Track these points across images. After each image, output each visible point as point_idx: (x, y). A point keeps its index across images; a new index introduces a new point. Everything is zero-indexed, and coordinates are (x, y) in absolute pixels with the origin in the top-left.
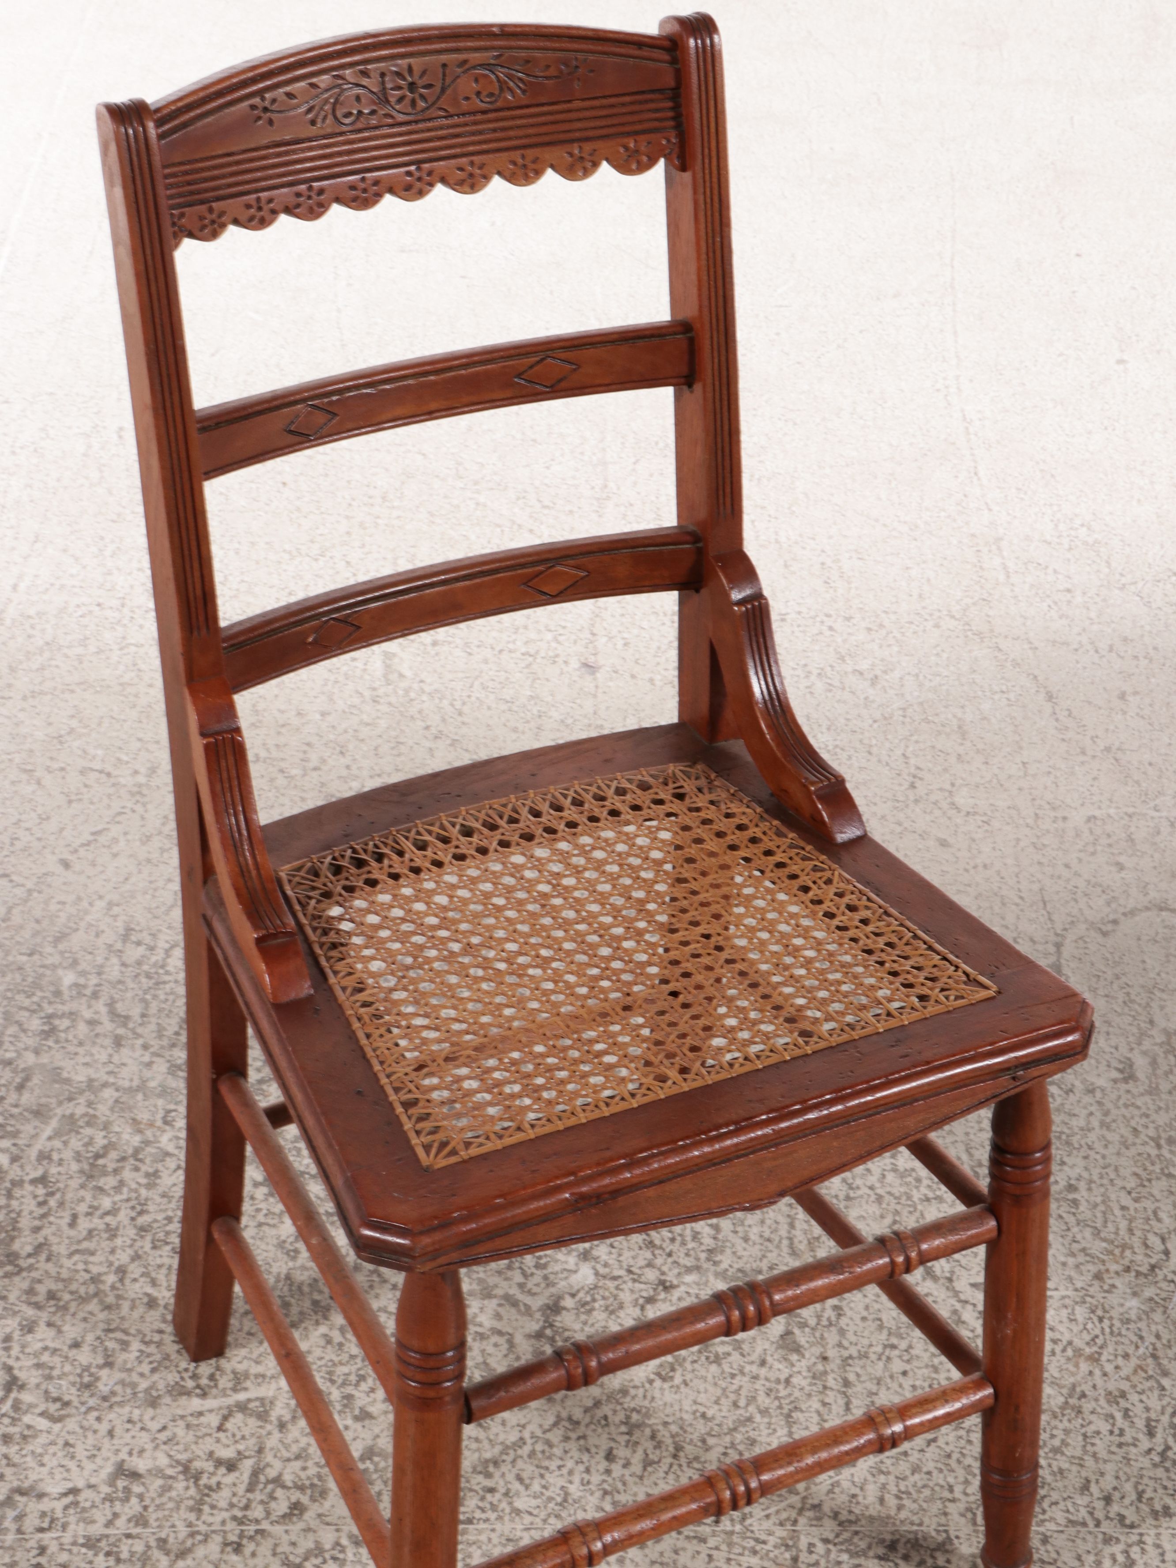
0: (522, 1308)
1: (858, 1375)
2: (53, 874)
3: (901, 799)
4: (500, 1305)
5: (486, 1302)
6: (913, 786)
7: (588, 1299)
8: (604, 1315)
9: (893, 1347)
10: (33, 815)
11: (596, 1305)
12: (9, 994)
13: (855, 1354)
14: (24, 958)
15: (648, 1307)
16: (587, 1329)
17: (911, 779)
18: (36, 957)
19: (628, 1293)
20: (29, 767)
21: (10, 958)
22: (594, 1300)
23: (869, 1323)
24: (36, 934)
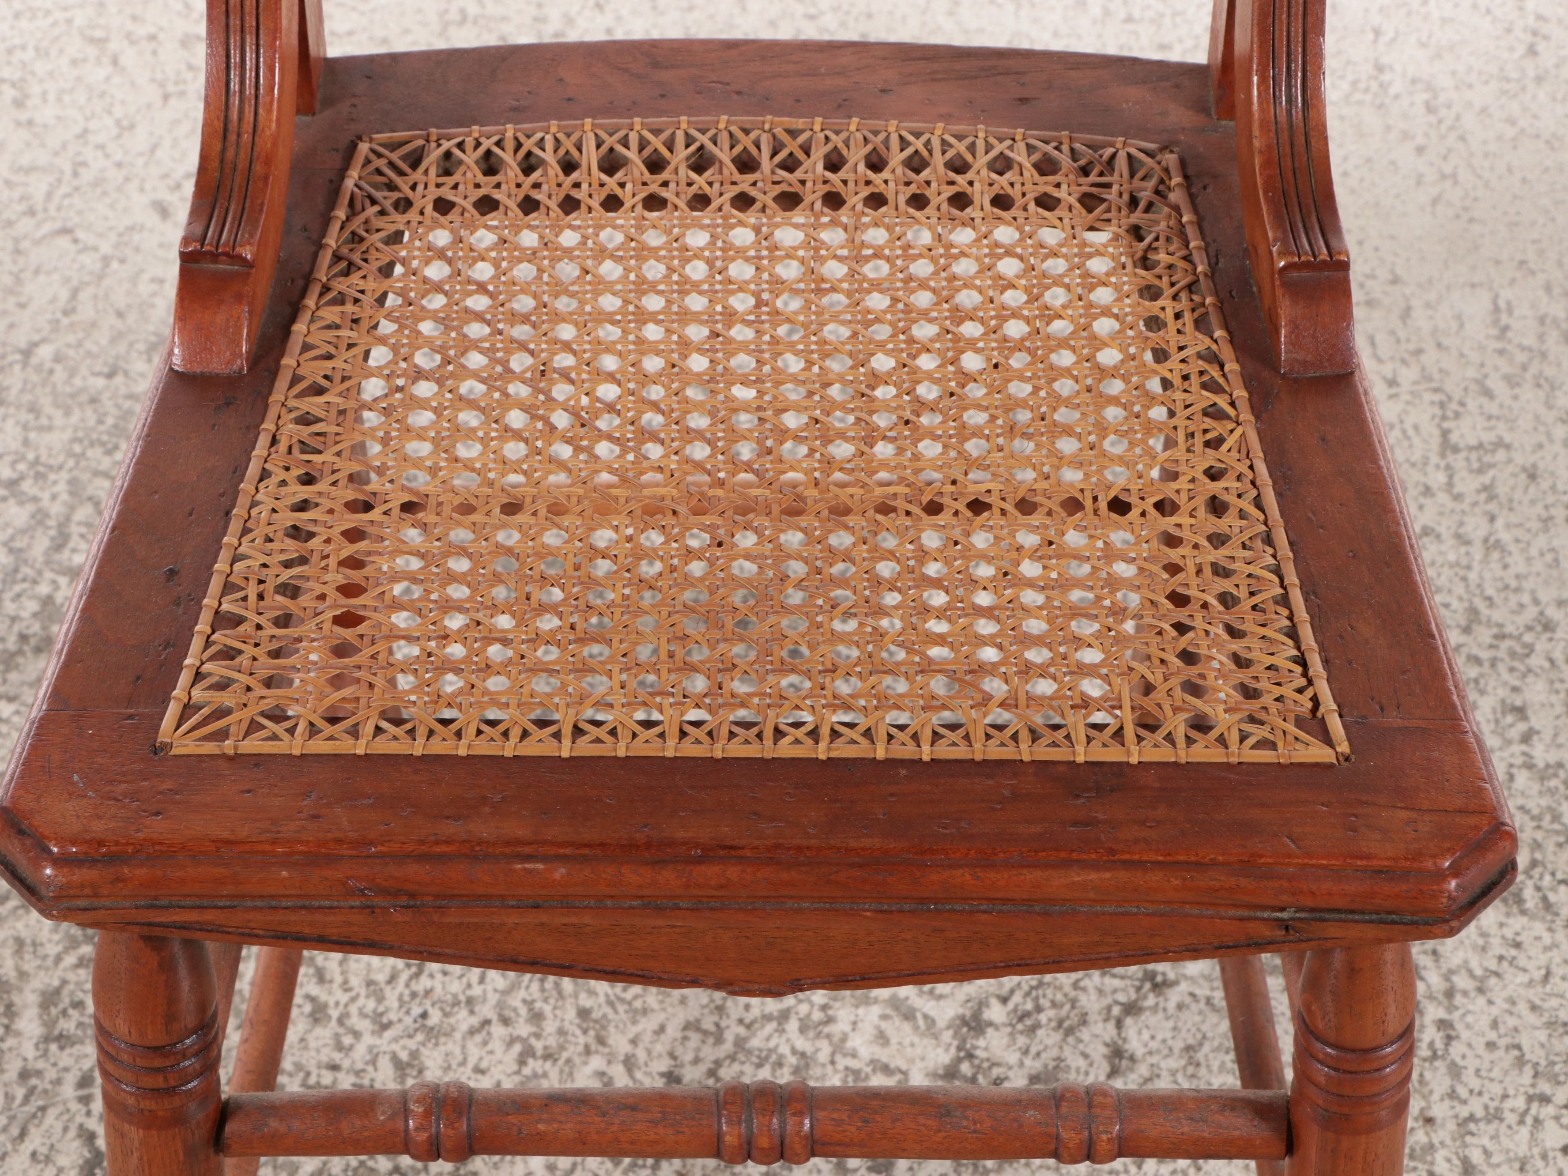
0: (921, 1022)
1: (1487, 1153)
2: (142, 228)
3: (1514, 75)
4: (884, 1017)
5: (861, 1011)
6: (1532, 51)
7: (1029, 1006)
8: (1057, 1037)
9: (1545, 1099)
10: (109, 122)
11: (1043, 1018)
12: (77, 448)
13: (1480, 1113)
14: (101, 382)
15: (1129, 1021)
16: (1028, 1062)
17: (1529, 38)
18: (119, 379)
19: (1094, 996)
20: (98, 34)
21: (78, 382)
22: (1039, 1009)
23: (1501, 1053)
24: (117, 337)
